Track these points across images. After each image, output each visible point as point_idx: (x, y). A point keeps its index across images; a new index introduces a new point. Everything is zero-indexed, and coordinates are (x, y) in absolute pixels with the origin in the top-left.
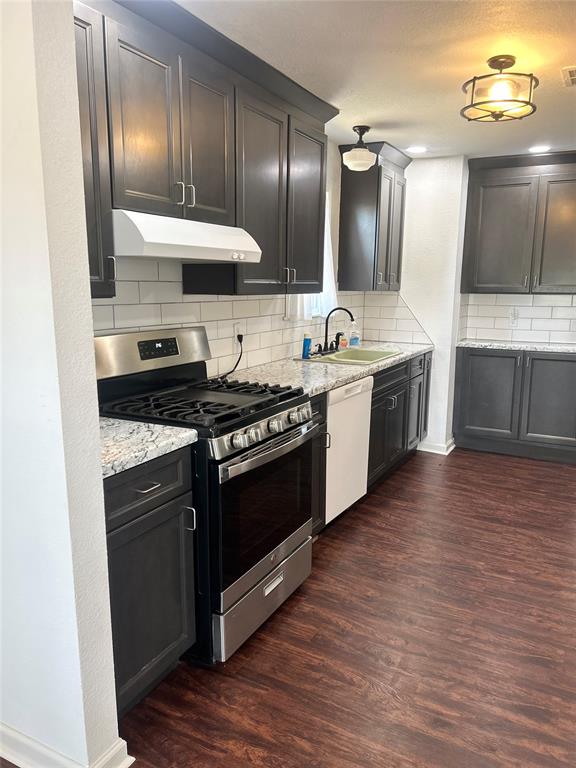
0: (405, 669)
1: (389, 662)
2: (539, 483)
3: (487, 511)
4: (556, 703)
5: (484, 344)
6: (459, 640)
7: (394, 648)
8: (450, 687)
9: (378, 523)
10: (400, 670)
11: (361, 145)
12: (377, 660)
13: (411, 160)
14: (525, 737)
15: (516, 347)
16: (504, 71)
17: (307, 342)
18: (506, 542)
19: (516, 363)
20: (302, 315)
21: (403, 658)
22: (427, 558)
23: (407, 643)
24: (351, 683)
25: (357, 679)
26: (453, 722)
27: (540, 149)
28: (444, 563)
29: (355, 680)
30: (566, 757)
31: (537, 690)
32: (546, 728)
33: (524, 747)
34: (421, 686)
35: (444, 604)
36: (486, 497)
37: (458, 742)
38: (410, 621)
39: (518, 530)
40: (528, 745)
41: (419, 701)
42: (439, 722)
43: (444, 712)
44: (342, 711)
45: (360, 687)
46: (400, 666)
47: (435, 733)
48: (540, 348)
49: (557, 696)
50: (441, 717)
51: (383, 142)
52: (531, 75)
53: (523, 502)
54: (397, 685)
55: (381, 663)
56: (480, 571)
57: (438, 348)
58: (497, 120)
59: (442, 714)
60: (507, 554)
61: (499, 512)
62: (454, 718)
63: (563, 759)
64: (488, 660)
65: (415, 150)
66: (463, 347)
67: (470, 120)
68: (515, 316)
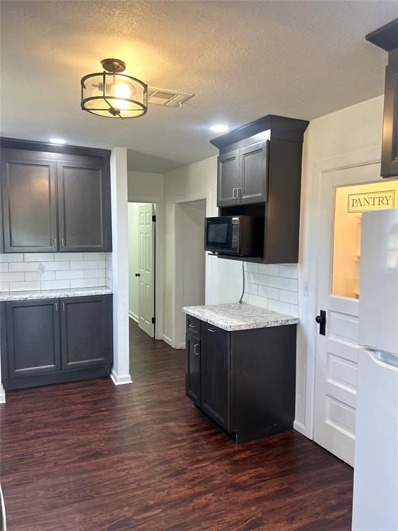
5: (25, 297)
15: (52, 295)
19: (54, 309)
52: (146, 85)
66: (5, 302)
67: (83, 108)
68: (42, 269)
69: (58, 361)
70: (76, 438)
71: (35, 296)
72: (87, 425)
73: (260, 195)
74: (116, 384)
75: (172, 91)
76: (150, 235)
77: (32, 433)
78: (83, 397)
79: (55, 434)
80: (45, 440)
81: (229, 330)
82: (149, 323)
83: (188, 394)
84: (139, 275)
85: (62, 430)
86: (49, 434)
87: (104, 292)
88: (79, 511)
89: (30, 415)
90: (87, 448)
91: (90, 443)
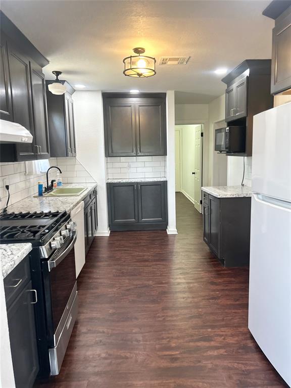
0: (146, 341)
1: (138, 341)
2: (154, 240)
3: (140, 258)
4: (210, 332)
5: (119, 181)
6: (160, 319)
7: (136, 333)
8: (169, 341)
9: (94, 276)
10: (145, 343)
11: (57, 81)
12: (132, 342)
13: (75, 91)
14: (207, 351)
15: (133, 181)
16: (141, 55)
17: (40, 186)
18: (154, 270)
19: (134, 188)
20: (36, 171)
21: (142, 337)
22: (127, 286)
23: (141, 329)
24: (127, 358)
25: (128, 355)
26: (179, 356)
27: (134, 91)
28: (135, 286)
29: (127, 356)
30: (226, 352)
31: (201, 329)
32: (213, 344)
33: (210, 355)
34: (157, 346)
35: (145, 306)
36: (136, 251)
37: (185, 364)
38: (136, 319)
39: (157, 263)
40: (211, 353)
41: (160, 353)
42: (174, 359)
43: (173, 353)
44: (130, 373)
45: (131, 358)
46: (143, 341)
47: (174, 365)
48: (143, 180)
49: (209, 328)
50: (173, 356)
51: (65, 81)
52: (154, 59)
53: (152, 250)
54: (147, 350)
55: (135, 343)
56: (151, 285)
57: (99, 184)
58: (140, 77)
59: (172, 355)
60: (158, 275)
61: (145, 257)
62: (178, 354)
63: (225, 354)
64: (177, 323)
65: (78, 86)
66: (109, 183)
67: (126, 75)
68: (129, 167)
69: (137, 218)
70: (138, 253)
71: (124, 181)
72: (145, 249)
73: (243, 112)
74: (168, 233)
75: (177, 57)
76: (200, 146)
77: (117, 249)
78: (148, 237)
79: (128, 250)
80: (123, 252)
81: (219, 197)
82: (199, 204)
83: (204, 240)
84: (194, 173)
85: (132, 249)
86: (125, 250)
87: (162, 180)
88: (129, 279)
89: (119, 242)
90: (142, 258)
91: (144, 256)
